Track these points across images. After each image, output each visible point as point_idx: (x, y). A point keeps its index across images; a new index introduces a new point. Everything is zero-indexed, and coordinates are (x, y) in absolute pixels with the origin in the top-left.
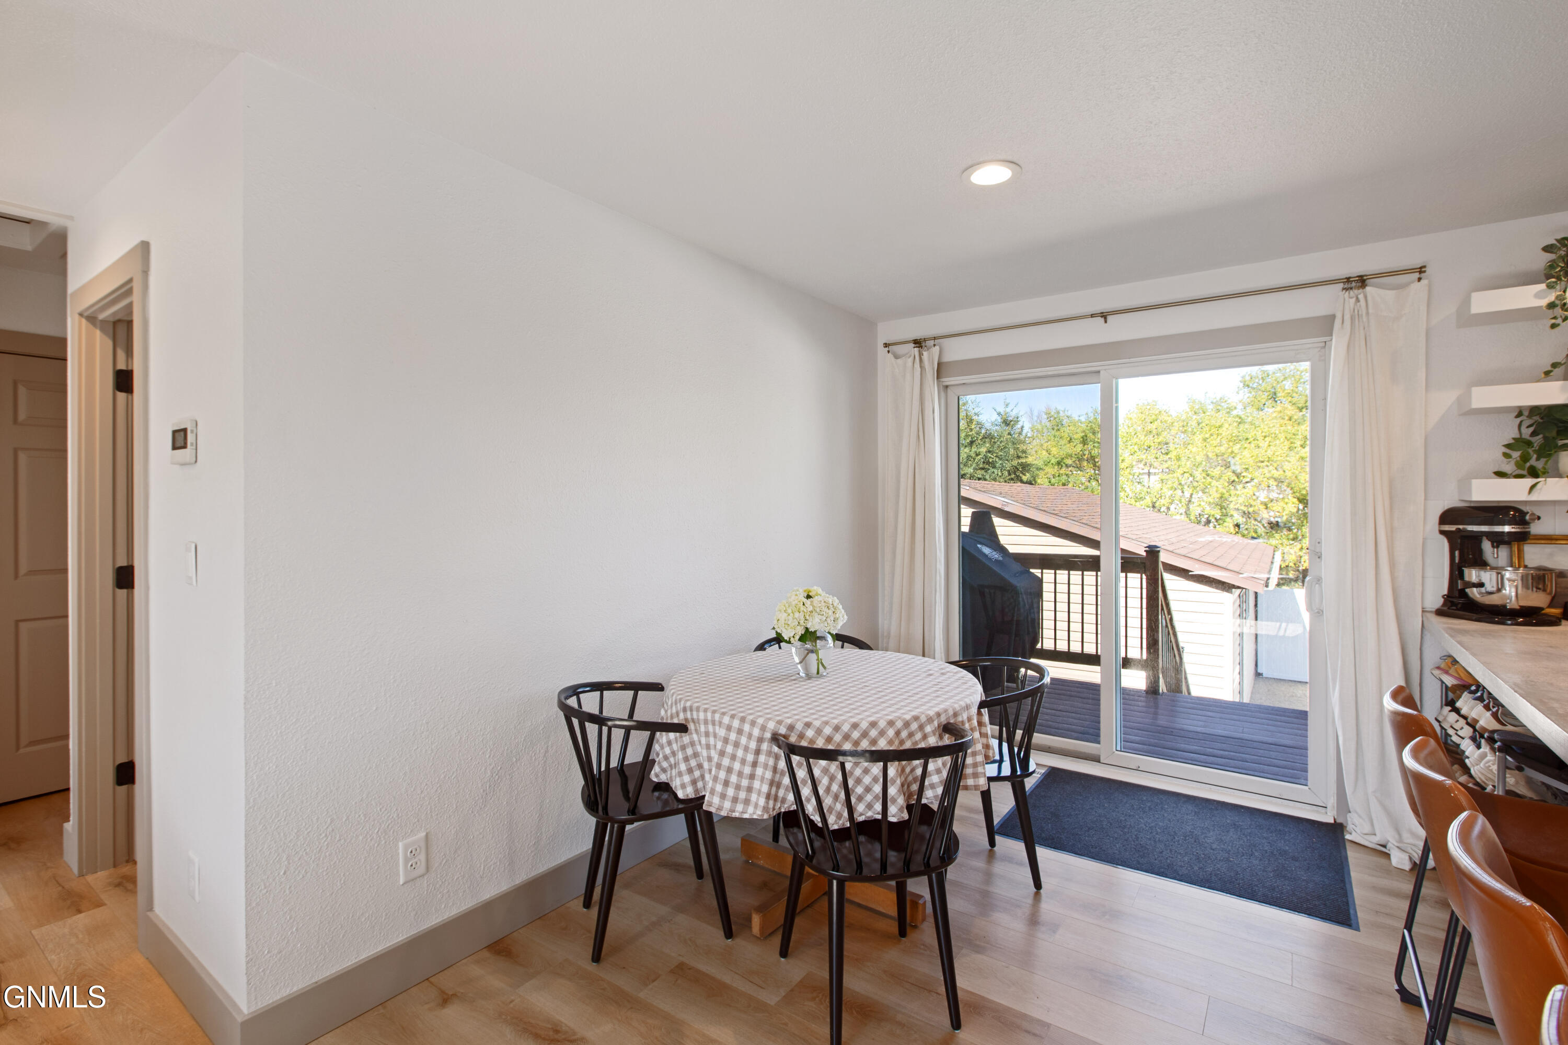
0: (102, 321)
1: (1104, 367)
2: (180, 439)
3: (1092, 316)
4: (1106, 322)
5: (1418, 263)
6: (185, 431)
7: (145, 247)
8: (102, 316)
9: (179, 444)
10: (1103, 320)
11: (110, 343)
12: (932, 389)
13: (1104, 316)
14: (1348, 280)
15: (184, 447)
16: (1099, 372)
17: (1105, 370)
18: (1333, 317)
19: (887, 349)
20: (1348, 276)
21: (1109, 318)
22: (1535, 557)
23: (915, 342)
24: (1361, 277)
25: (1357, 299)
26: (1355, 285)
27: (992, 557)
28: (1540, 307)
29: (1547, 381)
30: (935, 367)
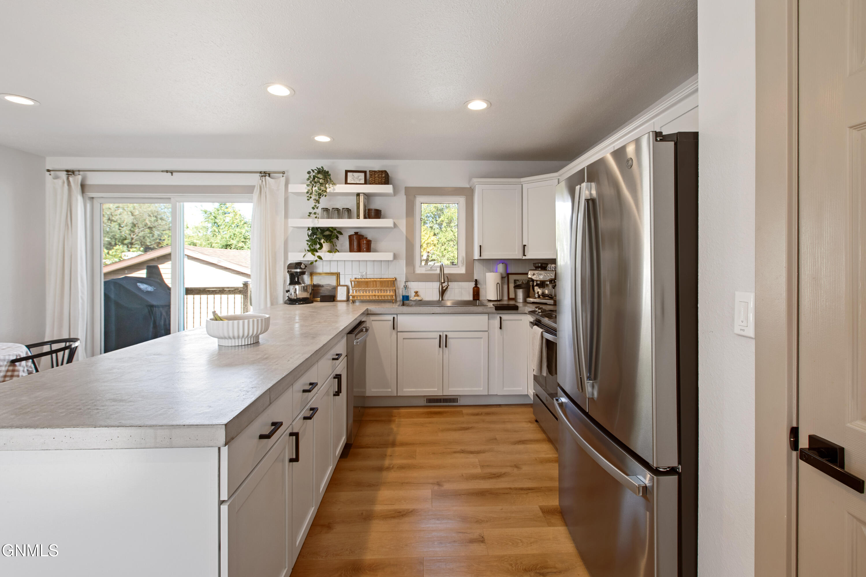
1: (173, 196)
3: (162, 171)
4: (172, 175)
5: (282, 170)
10: (170, 174)
12: (78, 199)
13: (172, 172)
14: (261, 172)
16: (170, 198)
17: (174, 198)
18: (255, 186)
19: (49, 173)
20: (261, 171)
21: (174, 174)
22: (317, 280)
23: (67, 171)
24: (265, 172)
25: (262, 181)
26: (265, 175)
27: (145, 290)
28: (305, 192)
29: (308, 218)
30: (79, 186)
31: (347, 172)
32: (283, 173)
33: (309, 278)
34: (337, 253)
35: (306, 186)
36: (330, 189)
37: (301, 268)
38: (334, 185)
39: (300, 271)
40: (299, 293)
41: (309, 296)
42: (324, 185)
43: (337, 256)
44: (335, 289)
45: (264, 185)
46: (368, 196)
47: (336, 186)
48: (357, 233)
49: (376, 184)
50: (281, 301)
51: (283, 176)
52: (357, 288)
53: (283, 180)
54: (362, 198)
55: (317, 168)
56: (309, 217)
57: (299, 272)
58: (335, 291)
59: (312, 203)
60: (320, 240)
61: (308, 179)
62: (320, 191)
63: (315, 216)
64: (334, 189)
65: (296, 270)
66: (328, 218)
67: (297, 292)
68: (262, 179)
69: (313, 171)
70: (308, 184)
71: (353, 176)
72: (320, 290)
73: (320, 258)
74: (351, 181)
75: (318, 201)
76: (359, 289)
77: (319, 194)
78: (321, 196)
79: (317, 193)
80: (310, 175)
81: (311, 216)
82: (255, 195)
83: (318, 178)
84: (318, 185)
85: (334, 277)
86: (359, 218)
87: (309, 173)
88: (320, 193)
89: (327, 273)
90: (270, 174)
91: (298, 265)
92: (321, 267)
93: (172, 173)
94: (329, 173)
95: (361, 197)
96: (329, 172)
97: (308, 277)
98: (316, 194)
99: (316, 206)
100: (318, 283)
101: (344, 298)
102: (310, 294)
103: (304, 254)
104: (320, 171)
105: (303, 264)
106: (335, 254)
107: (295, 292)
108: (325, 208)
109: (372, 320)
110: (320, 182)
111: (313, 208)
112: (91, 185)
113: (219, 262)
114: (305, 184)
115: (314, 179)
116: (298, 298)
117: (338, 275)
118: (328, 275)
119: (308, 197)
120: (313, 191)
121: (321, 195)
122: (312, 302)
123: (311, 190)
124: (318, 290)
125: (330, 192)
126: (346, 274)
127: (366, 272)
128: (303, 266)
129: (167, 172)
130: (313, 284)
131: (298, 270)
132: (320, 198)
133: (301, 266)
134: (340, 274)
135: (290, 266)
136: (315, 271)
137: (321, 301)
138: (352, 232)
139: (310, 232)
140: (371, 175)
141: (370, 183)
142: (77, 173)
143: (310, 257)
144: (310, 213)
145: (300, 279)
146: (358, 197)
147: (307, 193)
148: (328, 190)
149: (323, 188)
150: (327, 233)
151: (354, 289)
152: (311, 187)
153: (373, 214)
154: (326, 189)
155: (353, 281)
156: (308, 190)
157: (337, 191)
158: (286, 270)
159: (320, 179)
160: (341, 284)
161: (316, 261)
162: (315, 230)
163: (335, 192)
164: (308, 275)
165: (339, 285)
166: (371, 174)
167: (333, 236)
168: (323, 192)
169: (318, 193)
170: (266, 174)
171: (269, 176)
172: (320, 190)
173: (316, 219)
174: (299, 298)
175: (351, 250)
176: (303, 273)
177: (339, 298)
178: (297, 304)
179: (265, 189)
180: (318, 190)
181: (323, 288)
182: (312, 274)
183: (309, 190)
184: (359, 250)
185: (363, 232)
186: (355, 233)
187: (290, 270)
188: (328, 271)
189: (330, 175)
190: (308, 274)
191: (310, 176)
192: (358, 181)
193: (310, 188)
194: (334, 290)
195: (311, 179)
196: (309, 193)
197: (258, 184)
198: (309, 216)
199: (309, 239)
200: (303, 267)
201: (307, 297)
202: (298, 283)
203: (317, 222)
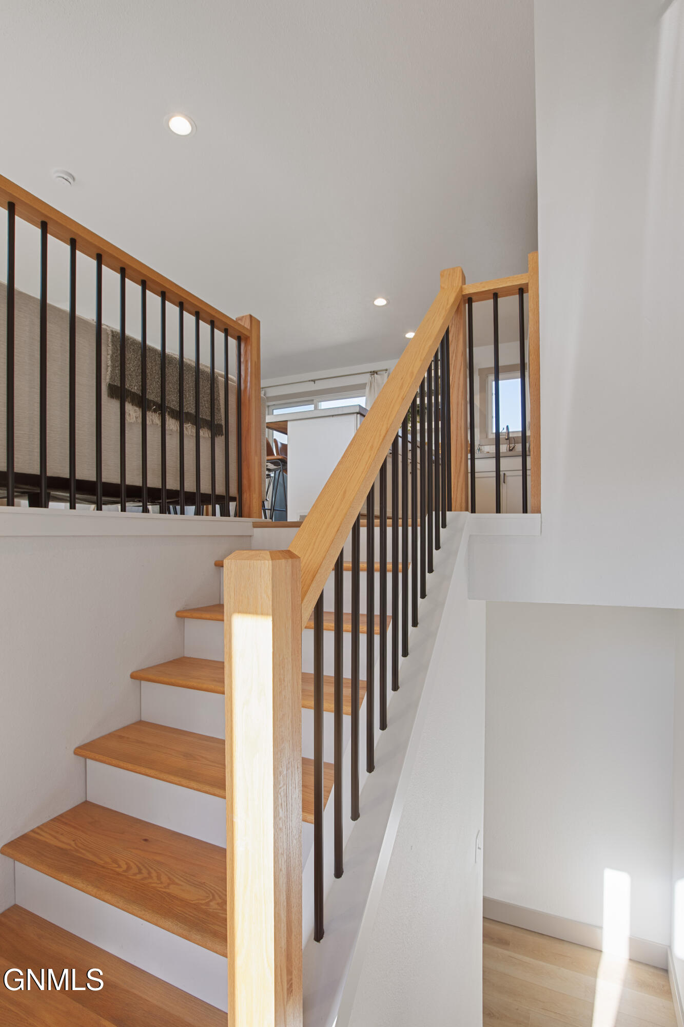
5: (385, 368)
16: (313, 400)
18: (366, 383)
20: (371, 371)
32: (386, 370)
51: (386, 372)
53: (386, 375)
68: (372, 376)
82: (367, 390)
90: (378, 372)
93: (315, 381)
129: (311, 381)
171: (377, 374)
179: (374, 383)
197: (369, 381)
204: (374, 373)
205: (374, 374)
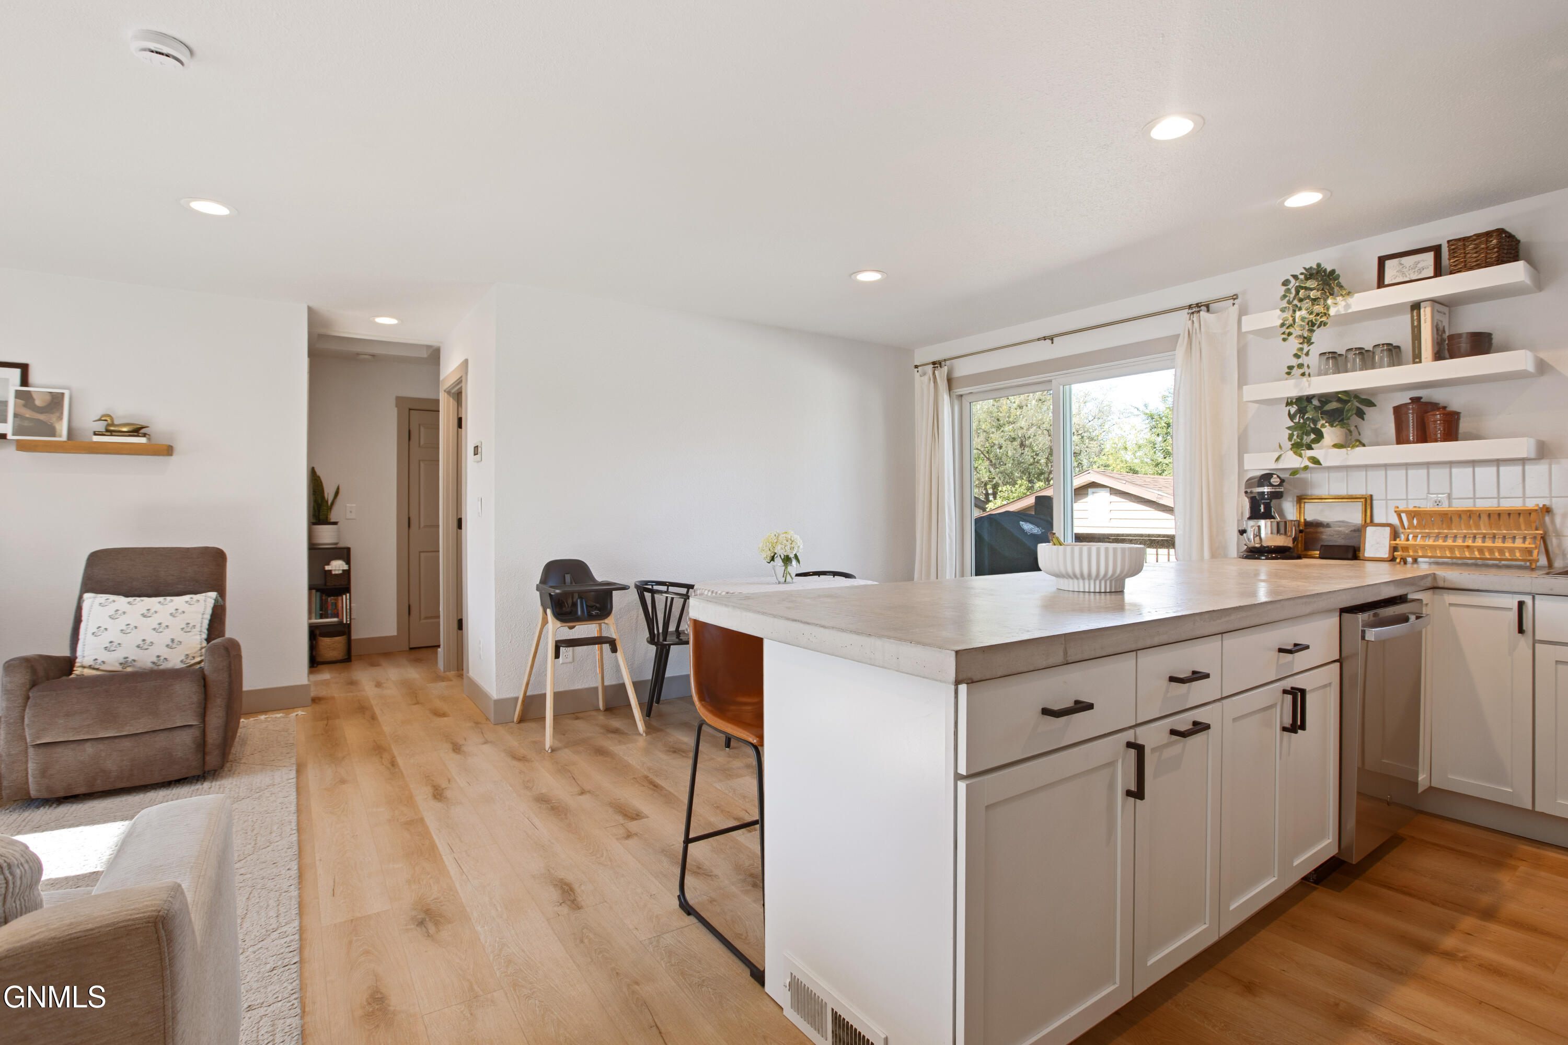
0: (453, 393)
1: (1054, 377)
2: (476, 450)
3: (1039, 339)
4: (1052, 343)
5: (1232, 293)
6: (477, 446)
7: (466, 361)
8: (453, 391)
9: (476, 453)
10: (1050, 341)
11: (456, 404)
12: (945, 399)
13: (1049, 338)
14: (1190, 307)
15: (477, 454)
16: (1050, 381)
17: (1055, 379)
18: (1179, 335)
19: (916, 369)
20: (1190, 304)
21: (1055, 340)
22: (1312, 513)
23: (934, 363)
24: (1197, 304)
25: (1193, 321)
26: (1198, 309)
27: (1029, 532)
28: (1277, 326)
29: (1287, 379)
30: (946, 381)
31: (1382, 261)
32: (1235, 297)
33: (1295, 508)
34: (1361, 449)
35: (1281, 313)
36: (1337, 306)
37: (1271, 485)
38: (1346, 297)
39: (1269, 490)
40: (1266, 537)
41: (1292, 542)
42: (1322, 301)
43: (1358, 455)
44: (1359, 531)
45: (1196, 330)
46: (1445, 304)
47: (1352, 298)
48: (1419, 399)
49: (1471, 268)
50: (1233, 551)
51: (1234, 304)
52: (1418, 531)
53: (1234, 311)
54: (1426, 313)
55: (1305, 268)
56: (1287, 376)
57: (1268, 492)
58: (1360, 537)
59: (1294, 344)
60: (1315, 421)
61: (1284, 296)
62: (1311, 316)
63: (1301, 371)
64: (1348, 306)
65: (1261, 489)
66: (1338, 371)
67: (1263, 535)
68: (1193, 317)
69: (1295, 277)
70: (1284, 306)
71: (1401, 267)
72: (1321, 533)
73: (1315, 461)
74: (1395, 278)
75: (1308, 341)
76: (1424, 531)
77: (1310, 324)
78: (1315, 328)
79: (1303, 321)
80: (1288, 287)
81: (1292, 374)
82: (1180, 352)
83: (1306, 288)
84: (1307, 304)
85: (1358, 507)
86: (1420, 362)
87: (1286, 283)
88: (1312, 321)
89: (1341, 496)
90: (1210, 305)
91: (1265, 479)
92: (1323, 484)
93: (1052, 340)
94: (1337, 273)
95: (1424, 311)
96: (1336, 271)
97: (1293, 506)
98: (1301, 325)
99: (1301, 349)
100: (1315, 519)
101: (1384, 553)
102: (1295, 540)
103: (1276, 455)
104: (1311, 274)
105: (1275, 476)
106: (1353, 450)
107: (1258, 534)
108: (1329, 353)
109: (1450, 605)
110: (1312, 297)
111: (1297, 356)
112: (957, 378)
113: (1160, 498)
114: (1277, 309)
115: (1297, 293)
116: (1265, 547)
117: (1368, 502)
118: (1340, 500)
119: (1284, 333)
120: (1297, 320)
121: (1313, 325)
122: (1299, 557)
123: (1291, 319)
124: (1317, 533)
125: (1338, 313)
126: (1388, 498)
127: (1449, 492)
128: (1275, 480)
129: (1045, 338)
130: (1305, 519)
131: (1266, 489)
132: (1312, 331)
133: (1272, 480)
134: (1374, 498)
135: (1250, 483)
136: (1309, 492)
137: (1321, 557)
138: (1404, 398)
139: (1293, 409)
140: (1452, 252)
141: (1451, 271)
142: (943, 363)
143: (1292, 461)
144: (1290, 368)
145: (1272, 509)
146: (1415, 312)
147: (1282, 325)
148: (1332, 312)
149: (1318, 308)
150: (1334, 405)
151: (1411, 533)
152: (1291, 312)
153: (1464, 345)
154: (1328, 309)
155: (1403, 512)
156: (1282, 320)
157: (1354, 308)
158: (1243, 490)
159: (1311, 289)
160: (1376, 520)
161: (1306, 468)
162: (1302, 403)
163: (1350, 311)
164: (1293, 501)
165: (1369, 521)
166: (1453, 249)
167: (1348, 411)
168: (1318, 317)
169: (1307, 320)
170: (1200, 307)
171: (1208, 310)
172: (1311, 313)
173: (1305, 379)
174: (1268, 547)
175: (1401, 439)
176: (1277, 495)
177: (1370, 549)
178: (1263, 558)
179: (1198, 335)
180: (1307, 316)
181: (1330, 529)
182: (1301, 500)
183: (1285, 319)
184: (1423, 437)
185: (1438, 396)
186: (1411, 399)
187: (1249, 490)
188: (1343, 492)
189: (1338, 277)
190: (1293, 499)
191: (1288, 291)
192: (1416, 274)
193: (1288, 315)
194: (1356, 534)
195: (1292, 296)
196: (1286, 329)
197: (1185, 330)
198: (1288, 373)
199: (1292, 424)
200: (1276, 482)
201: (1285, 545)
202: (1267, 515)
203: (1307, 384)
204: (1196, 308)
205: (1199, 312)
